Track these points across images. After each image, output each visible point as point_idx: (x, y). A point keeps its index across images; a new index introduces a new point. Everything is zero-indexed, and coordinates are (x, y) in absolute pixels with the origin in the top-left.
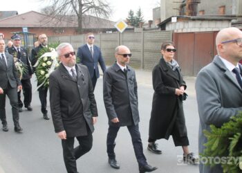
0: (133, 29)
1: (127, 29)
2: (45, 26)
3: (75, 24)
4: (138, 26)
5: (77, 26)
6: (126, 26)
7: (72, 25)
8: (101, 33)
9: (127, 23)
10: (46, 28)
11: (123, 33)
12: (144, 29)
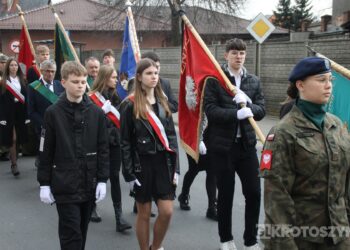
0: (288, 35)
1: (272, 36)
2: (105, 28)
3: (165, 23)
4: (297, 28)
5: (170, 29)
6: (272, 29)
7: (158, 27)
8: (219, 43)
9: (275, 23)
10: (107, 32)
11: (263, 44)
12: (312, 36)
